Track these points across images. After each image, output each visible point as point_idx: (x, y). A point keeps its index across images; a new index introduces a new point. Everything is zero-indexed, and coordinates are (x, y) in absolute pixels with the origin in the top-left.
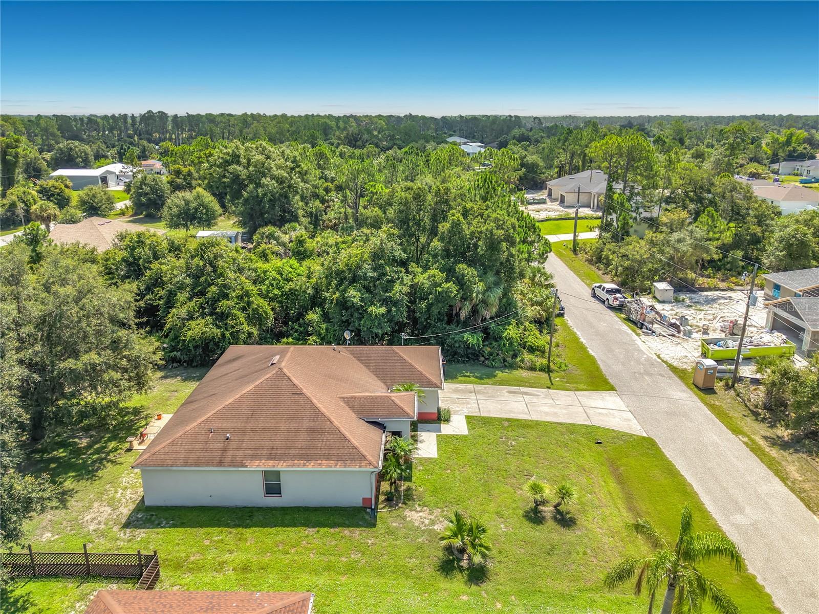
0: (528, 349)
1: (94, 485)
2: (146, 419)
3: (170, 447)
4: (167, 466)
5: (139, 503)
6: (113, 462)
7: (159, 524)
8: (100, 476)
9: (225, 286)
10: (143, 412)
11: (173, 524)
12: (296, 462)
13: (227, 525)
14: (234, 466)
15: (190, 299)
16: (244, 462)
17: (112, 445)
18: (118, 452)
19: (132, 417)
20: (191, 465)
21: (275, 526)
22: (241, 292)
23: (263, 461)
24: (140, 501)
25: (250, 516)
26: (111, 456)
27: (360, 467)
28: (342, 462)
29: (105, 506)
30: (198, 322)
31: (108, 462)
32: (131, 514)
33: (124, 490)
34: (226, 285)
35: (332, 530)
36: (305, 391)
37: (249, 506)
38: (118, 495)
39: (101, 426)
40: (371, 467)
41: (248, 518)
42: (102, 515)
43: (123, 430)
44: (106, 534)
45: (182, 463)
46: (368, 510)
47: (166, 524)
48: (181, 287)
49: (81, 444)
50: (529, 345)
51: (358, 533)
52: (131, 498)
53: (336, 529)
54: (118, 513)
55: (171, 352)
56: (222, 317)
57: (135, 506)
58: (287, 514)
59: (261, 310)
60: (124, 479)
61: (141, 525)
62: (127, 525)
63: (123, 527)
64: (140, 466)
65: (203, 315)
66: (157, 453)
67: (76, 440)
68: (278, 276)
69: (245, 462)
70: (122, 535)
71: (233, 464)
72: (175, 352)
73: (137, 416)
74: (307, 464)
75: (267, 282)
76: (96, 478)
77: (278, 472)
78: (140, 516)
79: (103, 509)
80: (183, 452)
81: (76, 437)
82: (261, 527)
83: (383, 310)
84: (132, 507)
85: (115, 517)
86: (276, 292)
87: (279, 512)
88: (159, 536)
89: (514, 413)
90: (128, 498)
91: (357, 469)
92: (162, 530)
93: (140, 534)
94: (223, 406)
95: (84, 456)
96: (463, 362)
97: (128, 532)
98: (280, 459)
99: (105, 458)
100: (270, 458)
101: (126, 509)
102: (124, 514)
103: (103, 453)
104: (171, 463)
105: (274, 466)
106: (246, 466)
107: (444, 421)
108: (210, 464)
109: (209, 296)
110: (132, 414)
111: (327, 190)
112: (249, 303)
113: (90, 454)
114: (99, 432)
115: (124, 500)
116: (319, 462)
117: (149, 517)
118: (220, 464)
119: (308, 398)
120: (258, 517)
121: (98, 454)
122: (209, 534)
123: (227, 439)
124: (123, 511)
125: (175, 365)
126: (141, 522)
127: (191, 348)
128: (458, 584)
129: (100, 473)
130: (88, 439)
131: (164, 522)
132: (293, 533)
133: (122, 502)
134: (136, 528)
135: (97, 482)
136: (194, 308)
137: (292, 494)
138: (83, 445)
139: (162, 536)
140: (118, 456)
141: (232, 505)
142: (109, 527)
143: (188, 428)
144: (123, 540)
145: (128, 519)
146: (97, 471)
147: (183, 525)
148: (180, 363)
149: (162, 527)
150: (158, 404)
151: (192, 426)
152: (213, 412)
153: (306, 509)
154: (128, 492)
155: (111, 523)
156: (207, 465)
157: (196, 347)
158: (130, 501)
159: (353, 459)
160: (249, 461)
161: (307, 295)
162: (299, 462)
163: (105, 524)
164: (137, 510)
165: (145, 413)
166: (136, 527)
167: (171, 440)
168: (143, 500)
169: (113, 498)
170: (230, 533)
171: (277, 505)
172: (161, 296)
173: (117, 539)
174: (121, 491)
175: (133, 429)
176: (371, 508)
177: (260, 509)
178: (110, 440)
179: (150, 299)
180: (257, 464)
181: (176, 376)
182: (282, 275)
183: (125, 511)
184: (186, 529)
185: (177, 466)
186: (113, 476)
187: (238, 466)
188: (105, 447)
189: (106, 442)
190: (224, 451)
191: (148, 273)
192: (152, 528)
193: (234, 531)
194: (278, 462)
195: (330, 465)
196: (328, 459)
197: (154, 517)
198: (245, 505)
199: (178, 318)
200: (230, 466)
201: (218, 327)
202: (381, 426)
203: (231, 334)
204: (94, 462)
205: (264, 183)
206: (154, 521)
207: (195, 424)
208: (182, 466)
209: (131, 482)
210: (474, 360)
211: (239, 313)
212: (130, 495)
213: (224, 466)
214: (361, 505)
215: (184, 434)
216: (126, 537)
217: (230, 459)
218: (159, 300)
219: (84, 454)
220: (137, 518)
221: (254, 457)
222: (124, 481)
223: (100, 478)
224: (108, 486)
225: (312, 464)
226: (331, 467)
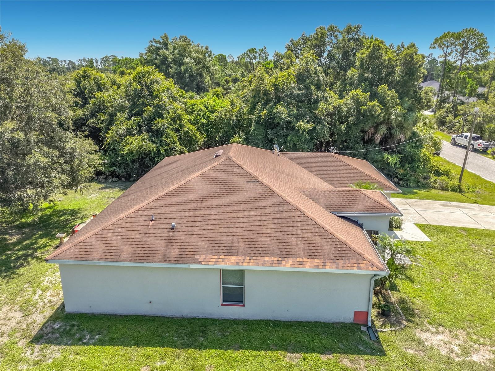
0: (434, 173)
1: (10, 284)
2: (82, 218)
3: (98, 236)
4: (93, 260)
5: (59, 308)
6: (38, 259)
7: (80, 339)
8: (20, 273)
10: (80, 213)
11: (100, 340)
12: (267, 258)
13: (174, 345)
14: (183, 262)
15: (129, 119)
16: (196, 257)
17: (41, 242)
18: (47, 248)
19: (69, 217)
20: (125, 260)
21: (241, 348)
22: (174, 115)
23: (222, 257)
24: (61, 305)
25: (203, 332)
26: (38, 253)
27: (359, 268)
28: (331, 261)
29: (15, 311)
30: (136, 137)
31: (33, 258)
32: (45, 323)
33: (43, 291)
34: (161, 106)
35: (323, 358)
36: (260, 179)
37: (201, 316)
38: (36, 297)
39: (36, 225)
40: (375, 269)
41: (201, 334)
42: (8, 323)
43: (57, 228)
44: (6, 350)
45: (113, 257)
46: (363, 329)
47: (91, 339)
48: (121, 109)
49: (11, 240)
51: (363, 364)
52: (50, 302)
53: (329, 356)
54: (30, 321)
55: (111, 167)
56: (157, 134)
57: (53, 312)
58: (253, 330)
59: (192, 133)
60: (47, 278)
61: (56, 339)
62: (37, 339)
63: (32, 342)
64: (57, 259)
65: (140, 133)
66: (81, 244)
67: (7, 236)
68: (204, 109)
69: (198, 256)
70: (28, 353)
71: (181, 260)
72: (115, 168)
73: (74, 216)
74: (283, 262)
75: (195, 113)
76: (16, 276)
77: (241, 272)
78: (56, 326)
79: (12, 315)
80: (115, 242)
81: (8, 234)
82: (221, 348)
84: (49, 313)
85: (24, 326)
86: (203, 121)
87: (241, 327)
88: (79, 358)
89: (463, 223)
90: (46, 301)
91: (355, 271)
92: (84, 348)
93: (52, 353)
94: (165, 192)
95: (9, 252)
97: (37, 349)
98: (244, 255)
99: (31, 255)
100: (231, 252)
101: (42, 315)
102: (37, 323)
103: (30, 249)
104: (98, 257)
105: (238, 264)
106: (200, 263)
107: (396, 227)
108: (151, 258)
109: (145, 115)
110: (69, 214)
111: (227, 82)
112: (181, 126)
113: (17, 250)
114: (33, 229)
115: (41, 304)
116: (298, 260)
117: (68, 328)
118: (165, 259)
119: (267, 186)
120: (214, 333)
121: (24, 250)
122: (149, 357)
123: (173, 228)
124: (37, 318)
125: (114, 179)
126: (58, 335)
127: (129, 162)
129: (21, 271)
130: (20, 236)
131: (88, 337)
132: (268, 360)
133: (38, 306)
134: (48, 344)
135: (15, 281)
136: (132, 126)
138: (11, 242)
139: (83, 358)
140: (46, 253)
141: (178, 315)
142: (14, 340)
143: (122, 215)
144: (28, 362)
145: (41, 329)
146: (18, 268)
147: (112, 342)
148: (118, 178)
149: (84, 344)
150: (96, 207)
151: (127, 213)
152: (154, 198)
153: (277, 324)
154: (48, 294)
155: (17, 335)
156: (147, 261)
157: (133, 162)
158: (48, 305)
159: (346, 258)
160: (204, 256)
161: (231, 122)
162: (272, 258)
163: (9, 336)
164: (54, 318)
165: (82, 214)
166: (50, 342)
167: (100, 228)
168: (63, 305)
169: (28, 302)
170: (178, 356)
171: (237, 317)
172: (104, 120)
173: (20, 360)
174: (40, 292)
175: (67, 228)
176: (366, 325)
177: (215, 322)
178: (41, 237)
179: (93, 123)
180: (214, 260)
181: (115, 187)
182: (207, 108)
183: (39, 319)
184: (116, 348)
185: (106, 260)
186: (35, 273)
187: (189, 262)
188: (34, 244)
189: (36, 239)
190: (169, 242)
191: (92, 101)
192: (71, 345)
193: (183, 353)
194: (243, 258)
195: (315, 264)
196: (310, 256)
197: (75, 328)
198: (195, 315)
199: (117, 134)
200: (177, 262)
201: (154, 142)
203: (166, 150)
204: (18, 258)
205: (185, 61)
206: (74, 334)
207: (132, 211)
208: (113, 260)
209: (54, 282)
211: (172, 133)
212: (49, 298)
213: (170, 262)
214: (352, 320)
215: (117, 222)
216: (33, 356)
217: (177, 253)
218: (101, 123)
219: (10, 250)
220: (53, 328)
221: (210, 251)
222: (46, 280)
223: (19, 276)
224: (27, 286)
225: (290, 262)
226: (317, 267)
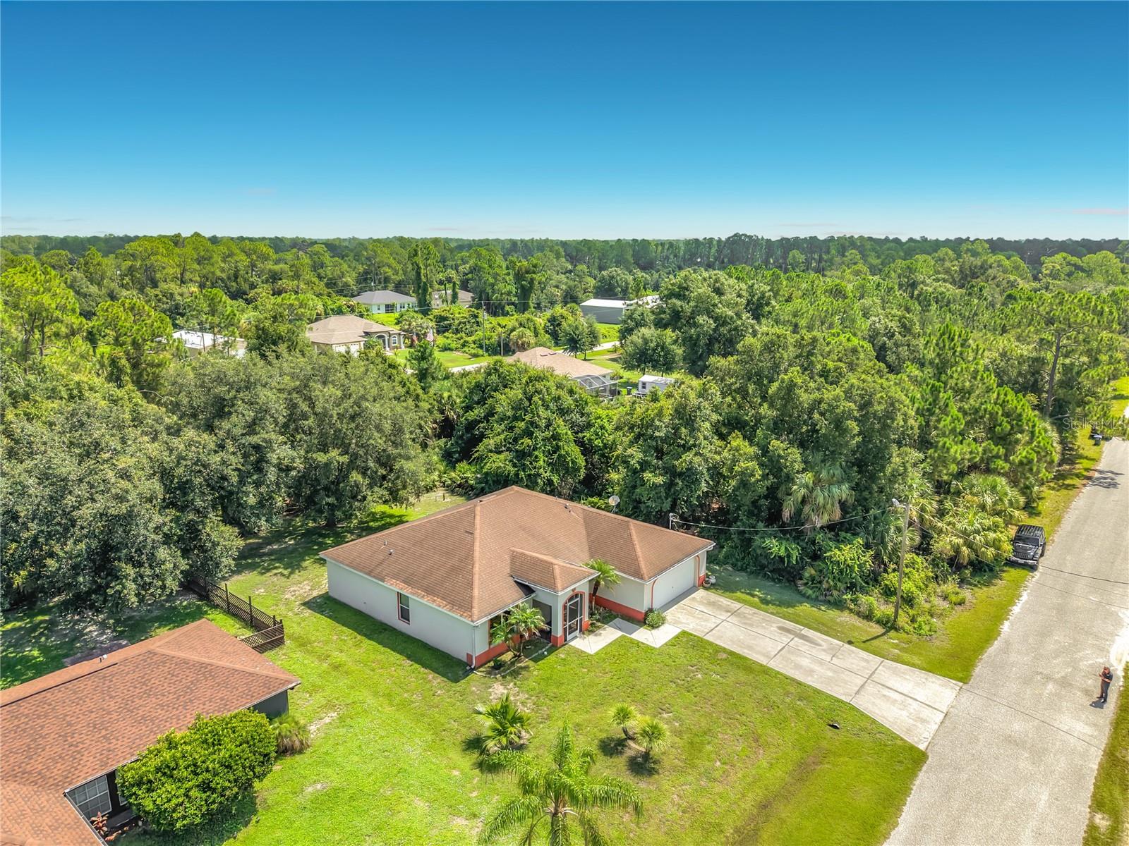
3: (351, 547)
4: (338, 561)
7: (322, 611)
9: (532, 423)
12: (419, 591)
13: (360, 632)
14: (377, 579)
21: (388, 647)
23: (398, 582)
25: (381, 632)
27: (461, 616)
28: (452, 605)
29: (309, 585)
32: (316, 597)
35: (422, 669)
36: (477, 532)
37: (389, 624)
40: (469, 619)
41: (378, 633)
42: (301, 590)
44: (289, 604)
46: (468, 668)
50: (886, 585)
51: (438, 681)
53: (425, 671)
57: (324, 593)
58: (406, 642)
59: (570, 458)
61: (313, 607)
63: (303, 604)
70: (297, 608)
71: (377, 576)
77: (408, 598)
78: (319, 600)
79: (306, 587)
80: (355, 554)
82: (379, 643)
83: (660, 480)
84: (322, 592)
85: (306, 595)
87: (402, 638)
88: (314, 619)
89: (752, 650)
91: (458, 617)
92: (320, 616)
93: (306, 613)
94: (410, 525)
96: (773, 580)
97: (301, 608)
98: (410, 585)
100: (406, 581)
101: (318, 592)
102: (312, 595)
104: (342, 560)
105: (404, 590)
106: (384, 582)
107: (649, 625)
108: (364, 570)
112: (558, 448)
116: (435, 598)
117: (323, 604)
118: (370, 573)
119: (474, 539)
120: (386, 635)
122: (342, 632)
123: (390, 554)
126: (315, 605)
128: (466, 762)
131: (327, 612)
132: (395, 657)
137: (418, 626)
139: (316, 620)
142: (296, 600)
144: (294, 612)
145: (311, 600)
147: (335, 618)
149: (322, 614)
151: (378, 535)
152: (400, 528)
153: (424, 645)
155: (299, 598)
156: (361, 571)
159: (461, 607)
160: (387, 578)
162: (422, 592)
163: (295, 597)
164: (322, 596)
166: (309, 607)
169: (319, 582)
170: (356, 638)
171: (406, 631)
173: (291, 610)
177: (393, 630)
180: (393, 583)
184: (333, 622)
185: (344, 563)
187: (379, 579)
190: (381, 563)
192: (316, 612)
193: (359, 637)
194: (407, 586)
195: (441, 604)
196: (443, 599)
198: (386, 622)
200: (375, 577)
201: (515, 465)
202: (528, 590)
208: (347, 565)
210: (789, 581)
214: (466, 660)
215: (367, 540)
216: (297, 611)
217: (378, 572)
220: (316, 601)
221: (396, 577)
225: (429, 598)
226: (440, 606)
